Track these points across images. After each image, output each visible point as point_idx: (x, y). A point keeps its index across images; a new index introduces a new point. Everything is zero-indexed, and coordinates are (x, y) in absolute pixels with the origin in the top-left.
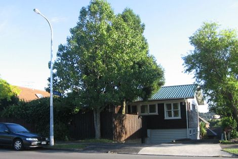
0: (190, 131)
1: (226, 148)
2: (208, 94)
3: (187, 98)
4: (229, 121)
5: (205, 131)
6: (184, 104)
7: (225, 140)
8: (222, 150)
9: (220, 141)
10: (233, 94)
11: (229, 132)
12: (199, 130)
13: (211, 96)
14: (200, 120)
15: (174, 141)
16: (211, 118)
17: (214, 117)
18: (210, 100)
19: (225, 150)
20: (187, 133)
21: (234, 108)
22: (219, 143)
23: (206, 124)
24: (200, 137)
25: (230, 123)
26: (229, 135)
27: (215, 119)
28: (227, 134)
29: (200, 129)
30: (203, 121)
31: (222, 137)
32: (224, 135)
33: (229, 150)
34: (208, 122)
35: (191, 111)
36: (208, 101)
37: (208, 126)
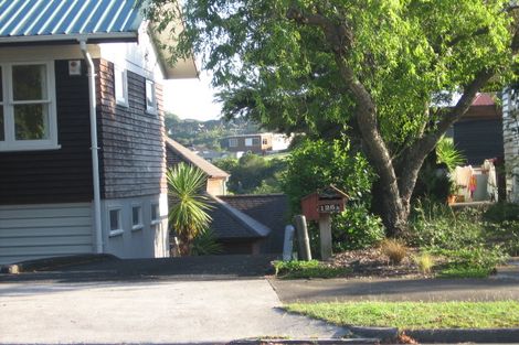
0: (114, 215)
1: (306, 297)
2: (214, 21)
3: (94, 41)
4: (327, 161)
5: (199, 215)
6: (75, 71)
7: (302, 257)
8: (282, 310)
9: (278, 265)
10: (355, 24)
11: (324, 216)
12: (163, 209)
13: (231, 30)
14: (175, 158)
15: (15, 269)
16: (242, 147)
17: (257, 141)
18: (227, 51)
19: (297, 306)
20: (92, 226)
21: (356, 96)
22: (271, 271)
23: (206, 177)
24: (171, 246)
25: (335, 173)
26: (326, 233)
27: (264, 153)
28: (314, 227)
29: (174, 202)
30: (188, 163)
31: (288, 244)
32: (298, 234)
33: (323, 308)
34: (226, 167)
35: (120, 107)
36: (214, 59)
37: (217, 190)
